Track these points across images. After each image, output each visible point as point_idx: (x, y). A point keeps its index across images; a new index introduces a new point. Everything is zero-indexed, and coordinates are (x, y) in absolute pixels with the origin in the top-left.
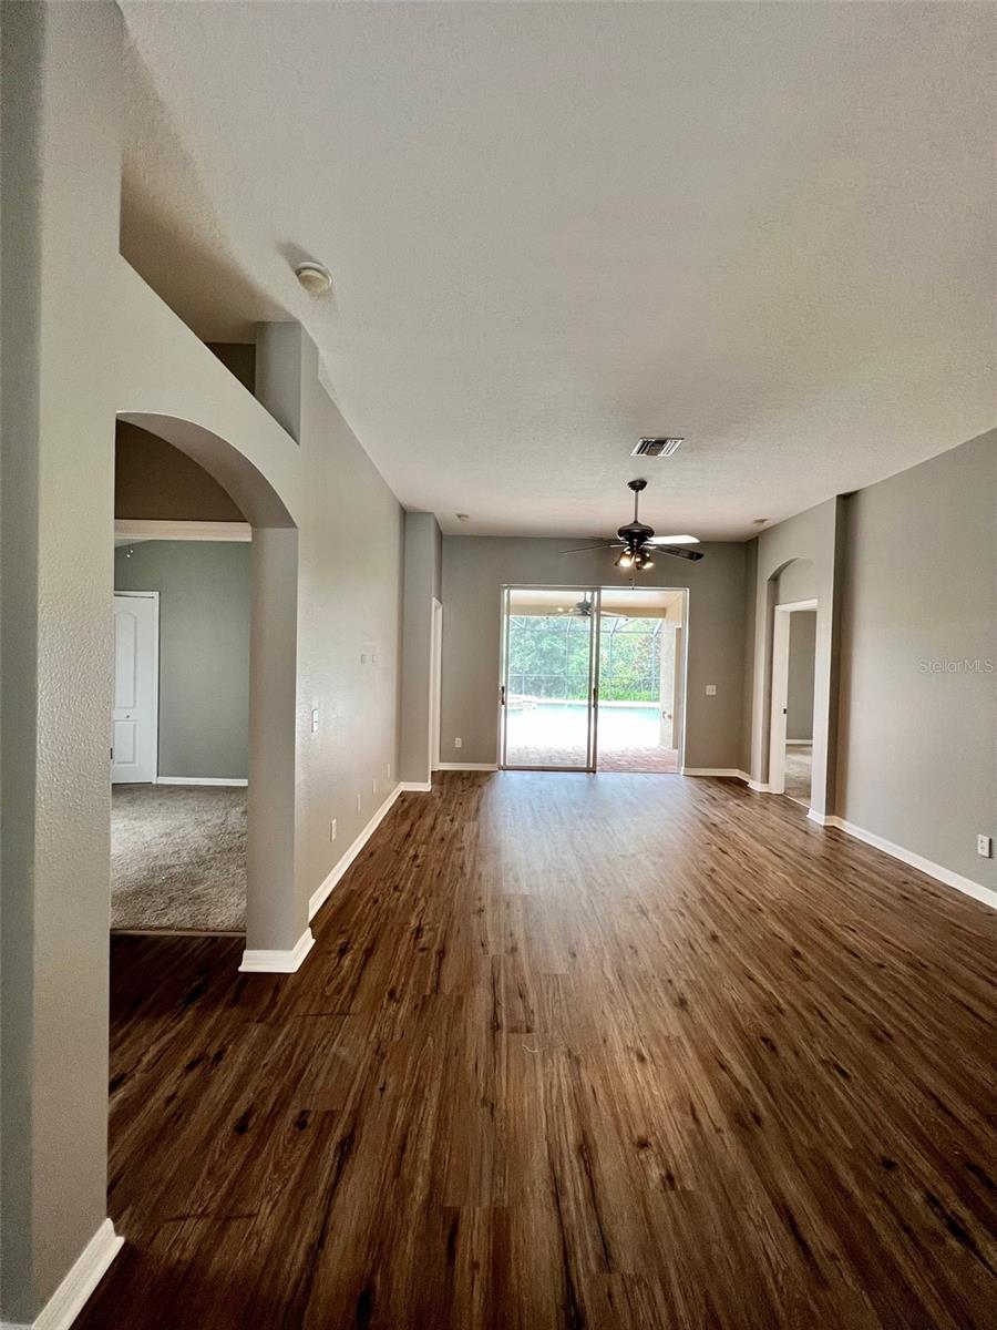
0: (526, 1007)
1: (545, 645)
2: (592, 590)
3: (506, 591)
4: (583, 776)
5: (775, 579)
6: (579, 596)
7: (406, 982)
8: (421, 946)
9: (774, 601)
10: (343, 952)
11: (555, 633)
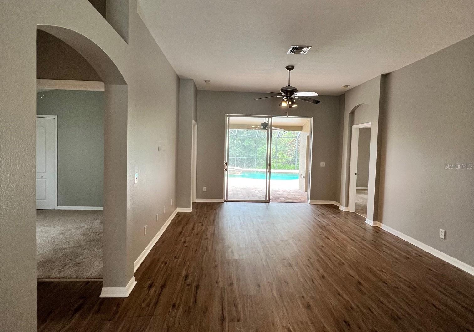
0: (237, 310)
1: (246, 143)
2: (268, 117)
3: (228, 117)
4: (263, 204)
5: (352, 113)
6: (262, 120)
7: (181, 300)
8: (188, 284)
9: (352, 123)
10: (150, 287)
11: (250, 138)
